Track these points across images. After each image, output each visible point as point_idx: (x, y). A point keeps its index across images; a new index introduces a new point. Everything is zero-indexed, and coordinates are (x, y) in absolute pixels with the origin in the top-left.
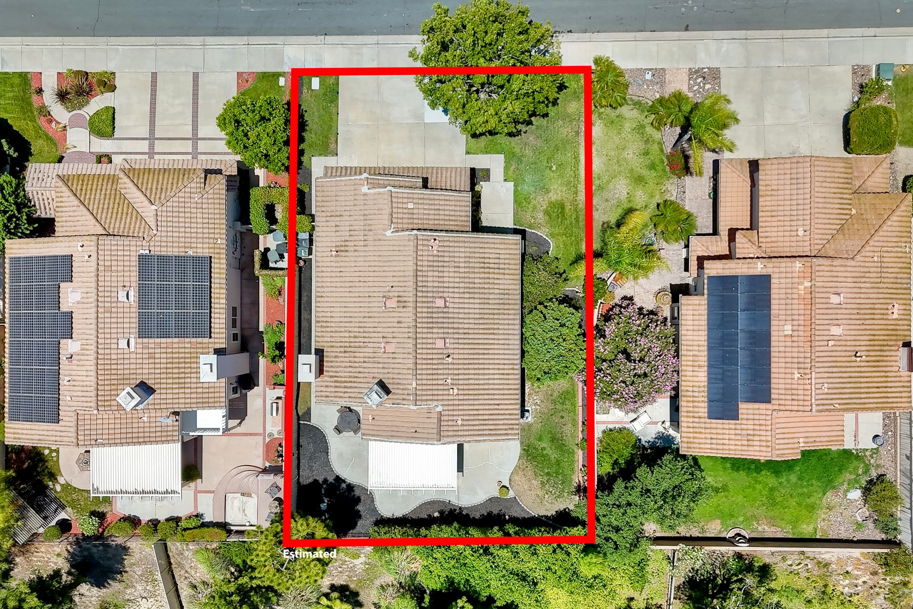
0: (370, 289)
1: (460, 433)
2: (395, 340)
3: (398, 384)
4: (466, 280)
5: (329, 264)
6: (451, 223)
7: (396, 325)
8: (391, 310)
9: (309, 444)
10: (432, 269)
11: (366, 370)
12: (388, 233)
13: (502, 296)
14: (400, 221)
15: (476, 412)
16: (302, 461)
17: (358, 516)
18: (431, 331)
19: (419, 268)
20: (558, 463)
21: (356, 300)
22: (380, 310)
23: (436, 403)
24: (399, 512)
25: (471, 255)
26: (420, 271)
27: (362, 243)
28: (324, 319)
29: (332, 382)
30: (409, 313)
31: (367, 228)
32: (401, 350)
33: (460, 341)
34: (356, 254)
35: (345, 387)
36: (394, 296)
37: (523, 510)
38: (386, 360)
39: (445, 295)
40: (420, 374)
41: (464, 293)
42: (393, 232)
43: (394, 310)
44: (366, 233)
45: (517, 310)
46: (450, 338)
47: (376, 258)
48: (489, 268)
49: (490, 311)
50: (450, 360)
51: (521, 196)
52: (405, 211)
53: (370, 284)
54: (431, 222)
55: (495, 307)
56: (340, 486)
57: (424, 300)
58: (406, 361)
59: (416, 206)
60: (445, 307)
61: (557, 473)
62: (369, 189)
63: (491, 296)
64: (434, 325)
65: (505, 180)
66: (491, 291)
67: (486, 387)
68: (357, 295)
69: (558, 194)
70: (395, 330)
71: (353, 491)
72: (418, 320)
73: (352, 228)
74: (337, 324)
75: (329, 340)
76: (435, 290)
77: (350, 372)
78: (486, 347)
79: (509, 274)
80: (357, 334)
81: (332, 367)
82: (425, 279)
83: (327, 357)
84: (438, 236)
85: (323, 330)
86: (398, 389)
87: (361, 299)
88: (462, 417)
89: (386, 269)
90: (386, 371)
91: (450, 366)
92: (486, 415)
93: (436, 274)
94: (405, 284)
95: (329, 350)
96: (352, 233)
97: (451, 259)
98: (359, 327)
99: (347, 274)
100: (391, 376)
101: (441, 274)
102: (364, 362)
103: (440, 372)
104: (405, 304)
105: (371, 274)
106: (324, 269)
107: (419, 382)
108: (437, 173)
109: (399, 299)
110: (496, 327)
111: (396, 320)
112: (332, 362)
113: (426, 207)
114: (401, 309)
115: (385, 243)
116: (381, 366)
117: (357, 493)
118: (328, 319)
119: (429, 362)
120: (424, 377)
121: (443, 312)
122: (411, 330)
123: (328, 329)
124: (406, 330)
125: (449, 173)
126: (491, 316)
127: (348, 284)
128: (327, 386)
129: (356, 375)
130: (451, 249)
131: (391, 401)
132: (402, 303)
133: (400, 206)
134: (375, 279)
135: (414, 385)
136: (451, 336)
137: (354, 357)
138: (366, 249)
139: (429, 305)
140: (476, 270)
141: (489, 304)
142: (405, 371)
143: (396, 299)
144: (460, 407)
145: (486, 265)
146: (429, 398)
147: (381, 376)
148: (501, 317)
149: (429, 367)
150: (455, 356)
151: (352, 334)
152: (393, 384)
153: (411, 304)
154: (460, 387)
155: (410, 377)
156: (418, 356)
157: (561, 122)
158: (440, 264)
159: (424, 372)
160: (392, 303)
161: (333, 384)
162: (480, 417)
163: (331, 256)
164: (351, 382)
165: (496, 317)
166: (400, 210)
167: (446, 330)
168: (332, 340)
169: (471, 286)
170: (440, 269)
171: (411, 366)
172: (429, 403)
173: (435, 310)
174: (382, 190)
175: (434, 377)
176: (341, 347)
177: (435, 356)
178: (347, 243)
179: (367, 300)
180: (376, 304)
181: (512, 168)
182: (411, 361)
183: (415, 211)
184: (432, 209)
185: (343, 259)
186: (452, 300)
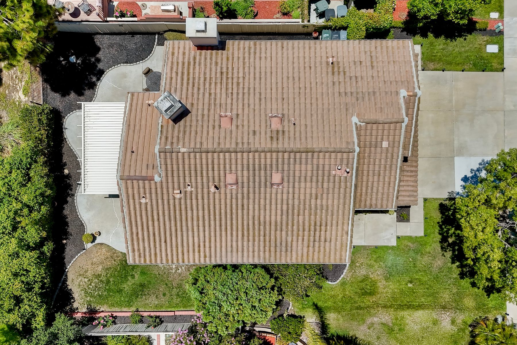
0: (291, 101)
1: (131, 201)
2: (234, 128)
3: (185, 132)
4: (302, 207)
5: (318, 54)
6: (364, 189)
7: (251, 128)
8: (268, 123)
9: (136, 44)
10: (315, 168)
11: (201, 96)
12: (355, 119)
13: (284, 244)
14: (368, 132)
15: (156, 217)
16: (118, 38)
17: (65, 94)
18: (245, 168)
19: (316, 154)
20: (120, 291)
21: (280, 85)
22: (268, 111)
23: (163, 174)
24: (68, 134)
25: (330, 211)
26: (313, 156)
27: (342, 90)
28: (258, 51)
29: (189, 59)
30: (265, 143)
31: (360, 95)
32: (222, 135)
33: (234, 201)
34: (330, 84)
35: (183, 73)
36: (283, 127)
37: (72, 257)
38: (211, 118)
39: (285, 184)
40: (195, 156)
41: (288, 204)
42: (356, 124)
43: (268, 127)
44: (355, 94)
45: (270, 260)
46: (237, 190)
47: (326, 106)
48: (315, 230)
49: (267, 232)
50: (213, 189)
51: (382, 253)
52: (379, 138)
53: (297, 100)
54: (365, 167)
55: (273, 237)
56: (94, 75)
57: (280, 161)
58: (210, 140)
59: (385, 151)
60: (272, 185)
61: (109, 290)
62: (404, 97)
63: (284, 233)
64: (251, 172)
65: (398, 237)
66: (290, 233)
67: (184, 228)
68: (285, 85)
69: (384, 289)
70: (246, 128)
71: (89, 89)
72: (257, 154)
73: (359, 79)
74: (252, 64)
75: (236, 55)
76: (291, 172)
77: (199, 78)
78: (229, 228)
79: (308, 252)
80: (241, 86)
81: (206, 59)
82: (304, 161)
83: (217, 54)
84: (352, 176)
85: (247, 49)
86: (179, 131)
87: (280, 90)
88: (149, 204)
89: (315, 117)
90: (200, 118)
91: (205, 190)
92: (154, 229)
93: (309, 174)
94: (298, 139)
95: (225, 56)
96: (354, 79)
97: (325, 190)
98: (249, 88)
99: (307, 74)
100: (194, 123)
101: (308, 179)
102: (210, 94)
103: (199, 178)
104: (275, 139)
105: (308, 101)
106: (313, 50)
107: (186, 156)
108: (412, 171)
109: (281, 133)
110: (251, 238)
111: (257, 129)
112: (211, 59)
113: (383, 161)
114: (269, 134)
115: (344, 116)
116: (206, 112)
117: (87, 92)
118: (258, 55)
119: (210, 167)
120: (192, 162)
121: (266, 182)
122: (245, 146)
123: (247, 55)
124: (245, 141)
125: (412, 184)
126: (262, 233)
127: (296, 75)
128: (184, 54)
129: (196, 85)
130: (336, 190)
131: (165, 124)
132: (276, 135)
133: (386, 132)
134: (303, 106)
135: (183, 150)
136: (240, 191)
137: (216, 83)
138: (336, 95)
139: (274, 166)
140: (313, 217)
141: (276, 230)
142: (198, 140)
143: (280, 129)
144: (160, 201)
145: (318, 228)
146: (169, 167)
147: (194, 112)
148: (262, 244)
149: (204, 166)
150: (217, 196)
151: (241, 80)
152: (185, 126)
153: (274, 146)
154: (183, 201)
155: (192, 145)
156: (216, 155)
157: (455, 291)
158: (320, 178)
159: (198, 161)
160: (275, 124)
161: (186, 60)
162: (150, 223)
163: (327, 57)
164: (188, 79)
165: (262, 238)
166: (380, 132)
167: (246, 185)
168: (235, 59)
169: (296, 211)
170: (314, 179)
171: (205, 146)
172: (163, 167)
173: (268, 172)
174: (404, 112)
175: (193, 173)
176: (227, 68)
177: (216, 173)
178: (342, 74)
179: (280, 96)
180: (274, 106)
181: (409, 244)
182: (210, 146)
183: (379, 149)
184: (380, 167)
185: (324, 69)
186: (280, 191)
